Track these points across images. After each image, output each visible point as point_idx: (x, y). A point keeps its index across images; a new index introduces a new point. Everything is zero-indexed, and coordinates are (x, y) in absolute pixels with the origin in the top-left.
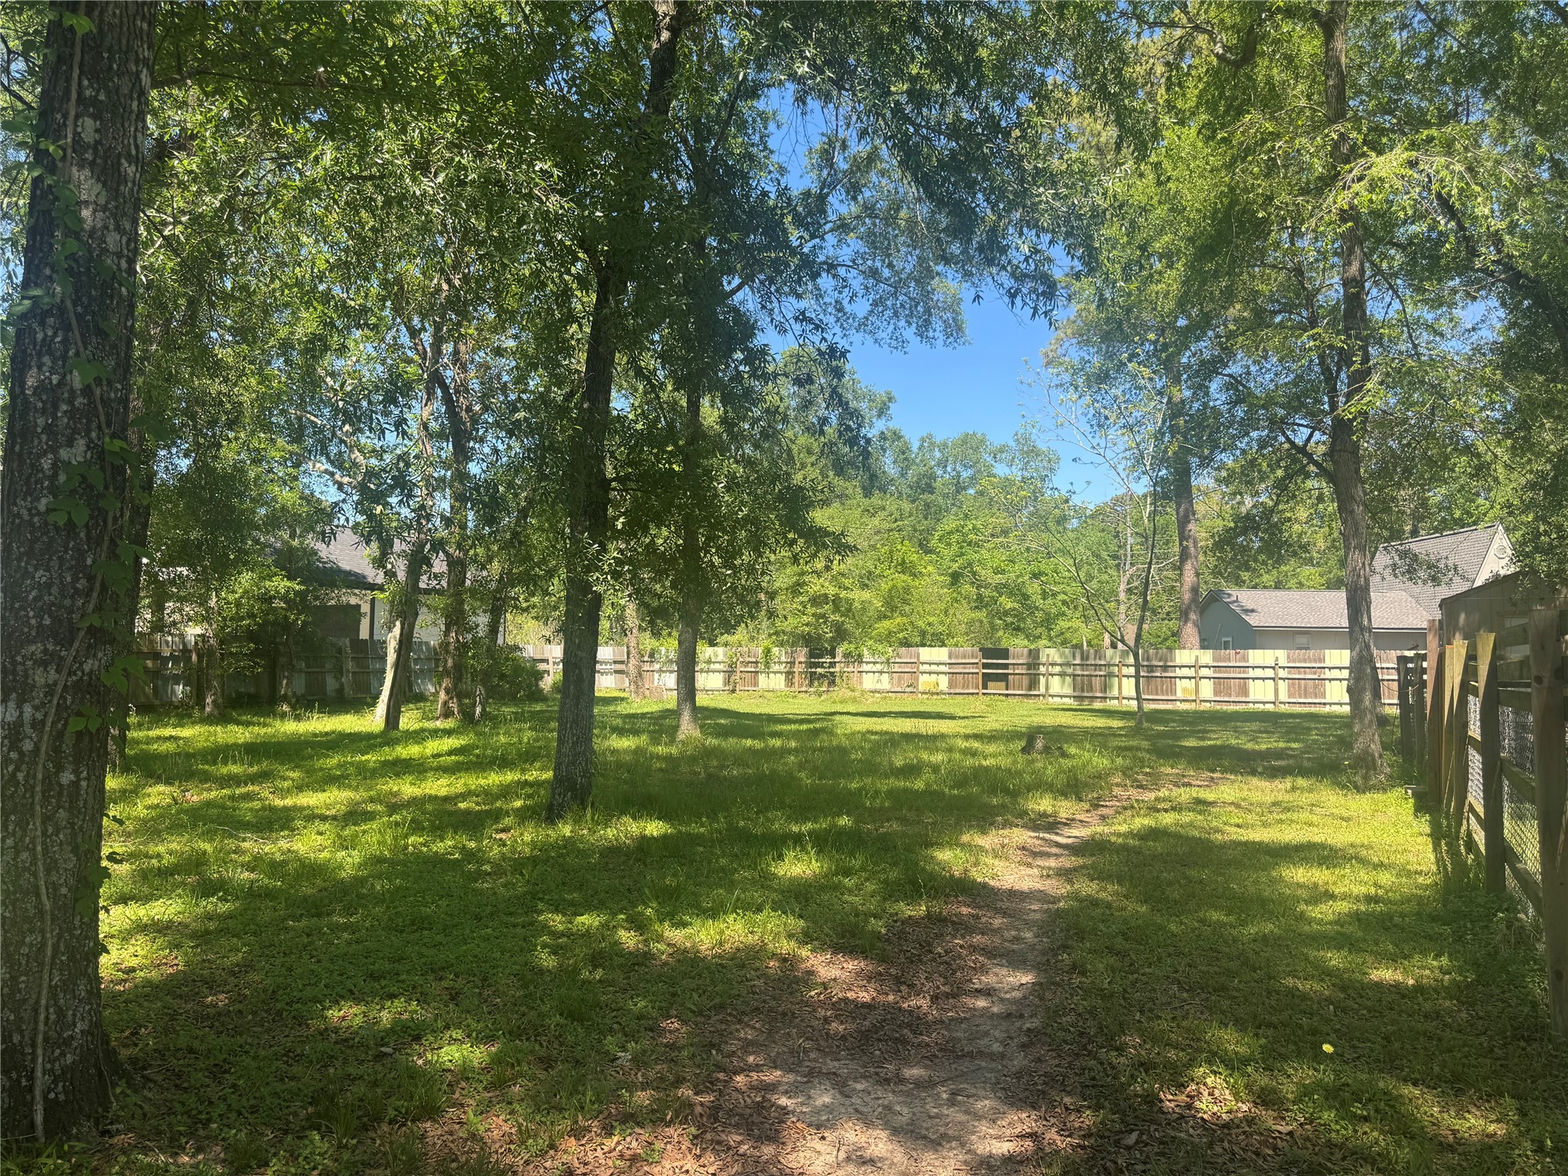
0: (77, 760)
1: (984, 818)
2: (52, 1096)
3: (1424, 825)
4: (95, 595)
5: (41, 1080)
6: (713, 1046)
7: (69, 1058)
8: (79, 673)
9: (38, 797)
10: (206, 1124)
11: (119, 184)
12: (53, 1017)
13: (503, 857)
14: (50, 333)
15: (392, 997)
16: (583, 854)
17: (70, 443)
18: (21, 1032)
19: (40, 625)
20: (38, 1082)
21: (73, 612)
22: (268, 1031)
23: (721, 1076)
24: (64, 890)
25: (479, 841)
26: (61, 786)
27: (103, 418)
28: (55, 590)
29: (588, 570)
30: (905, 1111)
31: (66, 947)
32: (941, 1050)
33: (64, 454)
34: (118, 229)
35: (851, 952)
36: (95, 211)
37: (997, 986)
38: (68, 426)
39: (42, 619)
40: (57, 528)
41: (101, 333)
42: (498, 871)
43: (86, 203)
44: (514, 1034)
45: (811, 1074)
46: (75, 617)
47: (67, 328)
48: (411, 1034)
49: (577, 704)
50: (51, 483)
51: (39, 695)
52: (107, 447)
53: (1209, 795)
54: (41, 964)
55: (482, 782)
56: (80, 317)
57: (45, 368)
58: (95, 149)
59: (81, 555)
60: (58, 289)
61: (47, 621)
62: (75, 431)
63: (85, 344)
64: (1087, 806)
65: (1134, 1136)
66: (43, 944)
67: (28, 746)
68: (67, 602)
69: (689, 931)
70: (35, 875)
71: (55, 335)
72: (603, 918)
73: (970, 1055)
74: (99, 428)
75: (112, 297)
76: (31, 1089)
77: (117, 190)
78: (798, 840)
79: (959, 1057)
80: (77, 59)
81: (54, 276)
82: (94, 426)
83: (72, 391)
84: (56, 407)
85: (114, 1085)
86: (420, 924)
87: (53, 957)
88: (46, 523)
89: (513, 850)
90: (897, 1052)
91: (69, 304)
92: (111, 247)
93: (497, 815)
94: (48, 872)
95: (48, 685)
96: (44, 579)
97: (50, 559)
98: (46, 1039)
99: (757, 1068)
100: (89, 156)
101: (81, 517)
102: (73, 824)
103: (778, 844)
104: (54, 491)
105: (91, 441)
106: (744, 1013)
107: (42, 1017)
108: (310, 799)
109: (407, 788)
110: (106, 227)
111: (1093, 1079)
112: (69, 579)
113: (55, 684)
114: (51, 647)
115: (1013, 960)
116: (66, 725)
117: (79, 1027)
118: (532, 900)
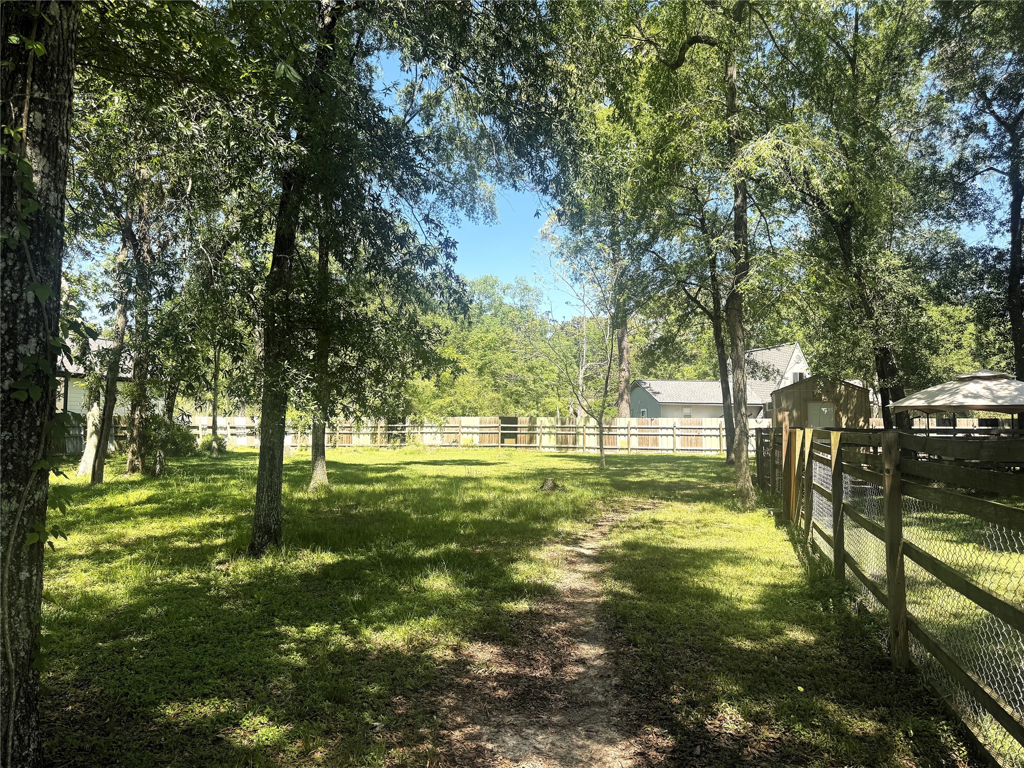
0: (30, 565)
1: (537, 540)
3: (782, 534)
4: (42, 446)
6: (432, 713)
8: (32, 502)
9: (6, 591)
11: (57, 158)
12: (16, 743)
13: (232, 584)
14: (10, 263)
15: (206, 696)
16: (288, 579)
17: (26, 341)
19: (5, 470)
21: (27, 459)
23: (445, 732)
24: (22, 654)
25: (208, 572)
26: (20, 581)
27: (47, 323)
28: (15, 445)
30: (564, 745)
31: (24, 693)
32: (569, 703)
33: (21, 349)
34: (57, 190)
35: (493, 641)
36: (42, 177)
37: (587, 657)
38: (24, 329)
39: (6, 465)
40: (17, 401)
41: (45, 262)
42: (232, 596)
43: (36, 172)
44: (301, 717)
45: (499, 726)
46: (30, 463)
47: (24, 260)
49: (271, 475)
50: (13, 369)
51: (5, 519)
52: (50, 343)
53: (659, 517)
54: (9, 707)
55: (185, 524)
56: (32, 253)
57: (7, 289)
58: (43, 135)
59: (33, 419)
60: (18, 233)
61: (10, 467)
62: (29, 333)
63: (36, 271)
64: (591, 526)
65: (698, 748)
66: (10, 693)
69: (386, 633)
70: (3, 645)
71: (14, 265)
72: (324, 628)
73: (587, 705)
74: (44, 329)
75: (52, 238)
77: (56, 162)
79: (581, 707)
80: (30, 70)
81: (13, 223)
82: (41, 328)
83: (27, 304)
84: (15, 316)
87: (17, 700)
88: (10, 399)
89: (236, 578)
90: (544, 707)
91: (25, 243)
92: (52, 203)
93: (211, 551)
94: (11, 641)
95: (11, 512)
96: (8, 437)
97: (12, 423)
98: (12, 760)
99: (465, 725)
100: (38, 139)
101: (37, 394)
102: (28, 607)
103: (421, 566)
104: (15, 375)
105: (40, 339)
106: (442, 689)
109: (131, 532)
110: (49, 189)
111: (665, 714)
112: (25, 437)
113: (16, 511)
114: (13, 485)
115: (590, 638)
116: (24, 538)
117: (32, 747)
118: (269, 615)
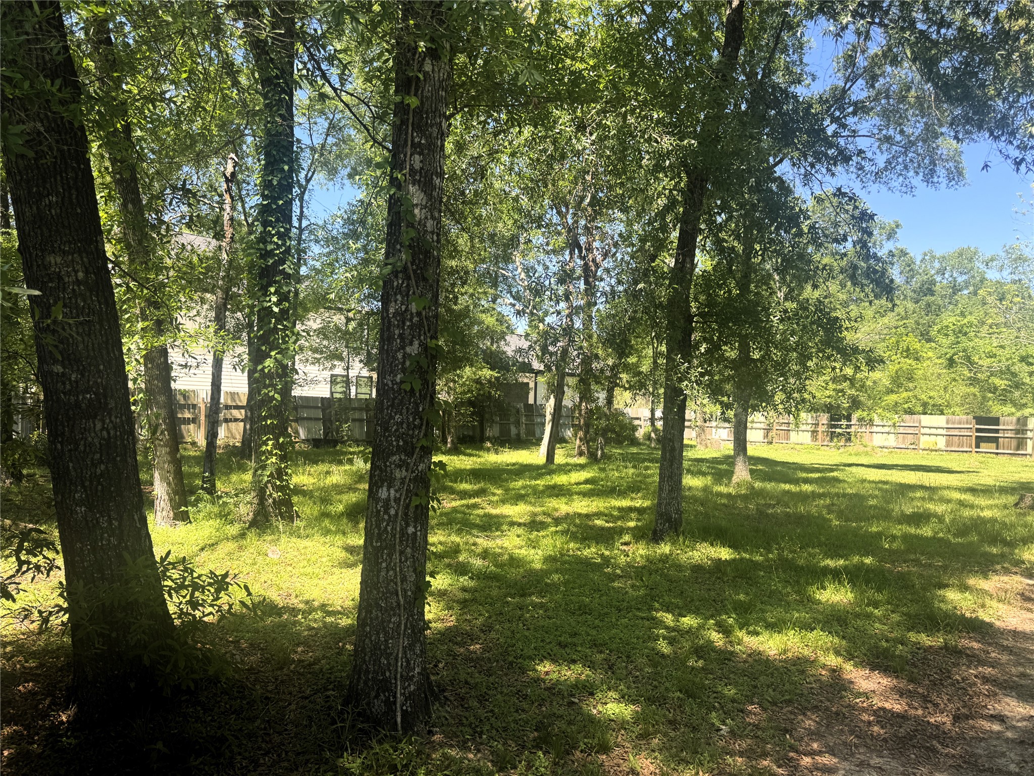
0: (415, 522)
1: (986, 566)
2: (404, 708)
4: (424, 427)
5: (400, 699)
6: (786, 731)
7: (412, 688)
8: (416, 472)
9: (398, 540)
10: (481, 734)
11: (432, 191)
12: (404, 664)
13: (628, 565)
14: (400, 282)
15: (574, 662)
16: (679, 567)
17: (411, 344)
18: (390, 671)
19: (398, 445)
20: (398, 700)
21: (413, 438)
22: (506, 675)
23: (795, 754)
24: (409, 593)
25: (612, 550)
26: (408, 534)
27: (426, 328)
28: (405, 426)
29: (681, 380)
31: (411, 625)
32: (965, 762)
33: (408, 349)
34: (433, 218)
35: (885, 671)
36: (421, 209)
37: (1009, 714)
38: (410, 334)
39: (399, 441)
40: (405, 391)
41: (425, 279)
42: (625, 576)
43: (417, 205)
44: (650, 700)
45: (861, 764)
46: (415, 440)
47: (409, 278)
48: (588, 690)
49: (671, 465)
50: (402, 366)
51: (397, 484)
52: (429, 345)
54: (399, 634)
56: (415, 271)
57: (398, 302)
58: (421, 173)
59: (417, 405)
60: (404, 257)
61: (401, 443)
62: (413, 337)
63: (417, 287)
66: (400, 623)
67: (392, 512)
68: (411, 432)
69: (761, 638)
70: (396, 584)
71: (403, 283)
72: (699, 621)
73: (991, 771)
74: (425, 333)
75: (430, 258)
76: (395, 703)
77: (431, 195)
78: (836, 575)
79: (981, 771)
80: (411, 121)
81: (402, 249)
82: (422, 333)
83: (412, 314)
84: (404, 323)
85: (433, 704)
86: (584, 610)
87: (405, 630)
88: (400, 389)
89: (634, 559)
90: (929, 758)
91: (409, 264)
92: (429, 229)
93: (621, 531)
94: (402, 582)
95: (402, 479)
96: (399, 420)
97: (402, 408)
98: (402, 676)
99: (820, 753)
100: (417, 177)
101: (417, 386)
102: (414, 556)
103: (821, 576)
104: (404, 370)
105: (421, 341)
106: (806, 708)
107: (399, 664)
108: (510, 510)
109: (563, 507)
110: (426, 218)
112: (411, 419)
113: (405, 478)
114: (403, 457)
115: (1021, 693)
116: (410, 501)
117: (417, 670)
118: (652, 599)
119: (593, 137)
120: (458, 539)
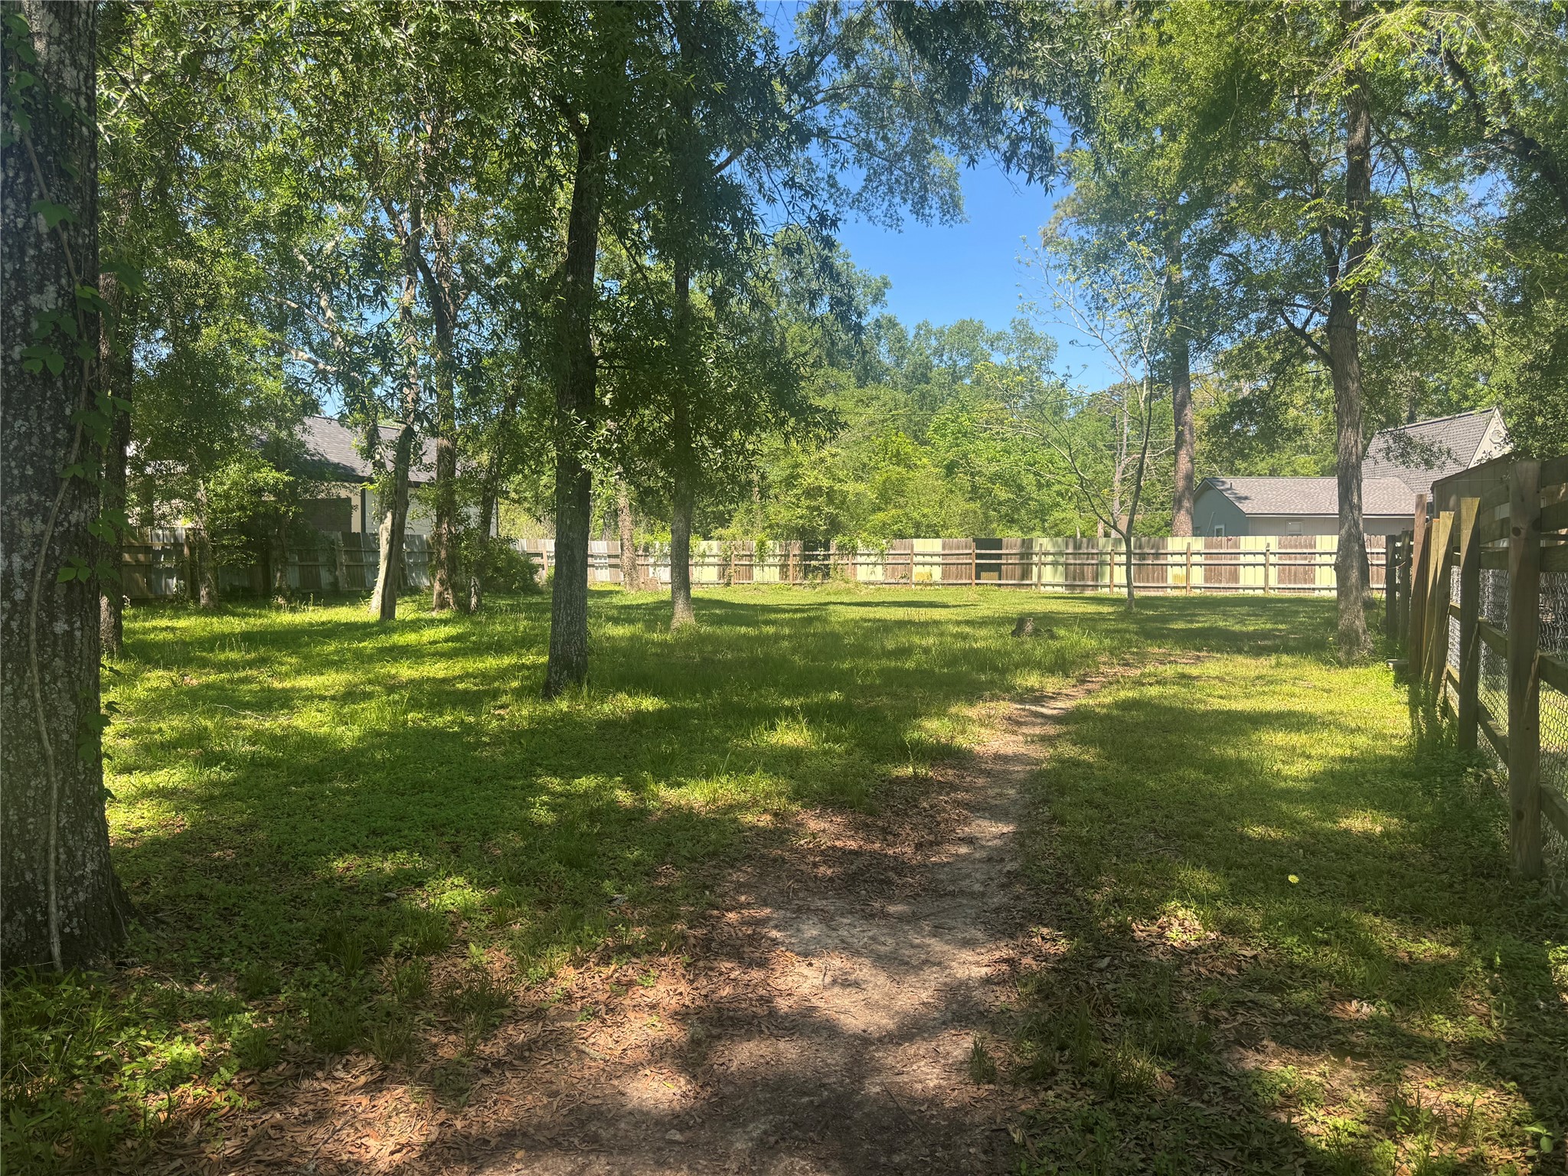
0: (70, 611)
1: (972, 693)
2: (67, 930)
3: (1403, 695)
4: (76, 445)
5: (55, 915)
6: (707, 887)
7: (82, 897)
8: (66, 524)
9: (33, 645)
10: (218, 958)
11: (72, 15)
12: (63, 857)
13: (502, 729)
14: (11, 174)
15: (394, 850)
16: (580, 726)
17: (40, 289)
18: (33, 871)
19: (23, 476)
20: (53, 917)
21: (54, 462)
22: (275, 880)
23: (715, 912)
24: (65, 737)
25: (478, 715)
26: (55, 635)
27: (71, 264)
28: (35, 440)
29: (576, 447)
30: (890, 941)
31: (71, 791)
32: (924, 890)
33: (34, 300)
34: (74, 63)
35: (840, 808)
36: (49, 44)
37: (979, 835)
38: (37, 272)
39: (24, 469)
40: (33, 377)
41: (64, 174)
42: (497, 742)
43: (39, 35)
44: (515, 880)
45: (799, 910)
46: (58, 467)
47: (29, 168)
48: (414, 880)
49: (570, 585)
50: (24, 330)
51: (27, 545)
52: (78, 294)
53: (1194, 671)
54: (48, 807)
55: (481, 665)
56: (41, 158)
57: (8, 211)
59: (59, 405)
60: (17, 127)
61: (30, 472)
62: (45, 277)
63: (48, 186)
64: (1073, 681)
65: (1107, 960)
66: (49, 788)
67: (19, 595)
68: (49, 452)
69: (684, 790)
70: (35, 721)
71: (17, 175)
72: (601, 780)
73: (952, 894)
74: (69, 274)
75: (73, 137)
76: (46, 923)
77: (70, 22)
78: (790, 712)
79: (941, 896)
81: (11, 113)
82: (63, 272)
83: (38, 235)
84: (23, 253)
85: (127, 923)
86: (420, 787)
87: (60, 800)
88: (22, 372)
89: (512, 722)
90: (882, 892)
91: (29, 143)
92: (68, 84)
93: (495, 694)
94: (48, 718)
95: (35, 536)
96: (23, 429)
97: (28, 408)
98: (58, 878)
99: (748, 905)
101: (57, 366)
102: (70, 673)
103: (770, 717)
104: (27, 338)
105: (61, 287)
106: (736, 859)
107: (53, 856)
108: (308, 682)
109: (405, 671)
110: (61, 62)
111: (1070, 912)
112: (49, 429)
113: (42, 534)
114: (35, 497)
115: (996, 813)
116: (55, 576)
117: (89, 867)
118: (530, 766)
119: (411, 31)
120: (209, 724)
